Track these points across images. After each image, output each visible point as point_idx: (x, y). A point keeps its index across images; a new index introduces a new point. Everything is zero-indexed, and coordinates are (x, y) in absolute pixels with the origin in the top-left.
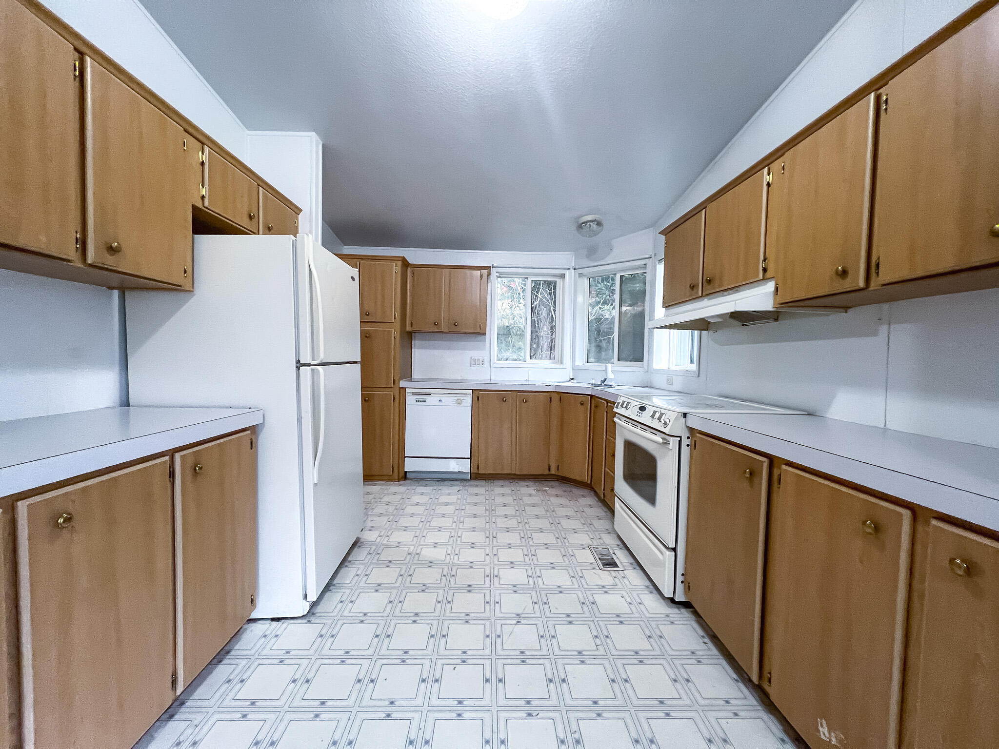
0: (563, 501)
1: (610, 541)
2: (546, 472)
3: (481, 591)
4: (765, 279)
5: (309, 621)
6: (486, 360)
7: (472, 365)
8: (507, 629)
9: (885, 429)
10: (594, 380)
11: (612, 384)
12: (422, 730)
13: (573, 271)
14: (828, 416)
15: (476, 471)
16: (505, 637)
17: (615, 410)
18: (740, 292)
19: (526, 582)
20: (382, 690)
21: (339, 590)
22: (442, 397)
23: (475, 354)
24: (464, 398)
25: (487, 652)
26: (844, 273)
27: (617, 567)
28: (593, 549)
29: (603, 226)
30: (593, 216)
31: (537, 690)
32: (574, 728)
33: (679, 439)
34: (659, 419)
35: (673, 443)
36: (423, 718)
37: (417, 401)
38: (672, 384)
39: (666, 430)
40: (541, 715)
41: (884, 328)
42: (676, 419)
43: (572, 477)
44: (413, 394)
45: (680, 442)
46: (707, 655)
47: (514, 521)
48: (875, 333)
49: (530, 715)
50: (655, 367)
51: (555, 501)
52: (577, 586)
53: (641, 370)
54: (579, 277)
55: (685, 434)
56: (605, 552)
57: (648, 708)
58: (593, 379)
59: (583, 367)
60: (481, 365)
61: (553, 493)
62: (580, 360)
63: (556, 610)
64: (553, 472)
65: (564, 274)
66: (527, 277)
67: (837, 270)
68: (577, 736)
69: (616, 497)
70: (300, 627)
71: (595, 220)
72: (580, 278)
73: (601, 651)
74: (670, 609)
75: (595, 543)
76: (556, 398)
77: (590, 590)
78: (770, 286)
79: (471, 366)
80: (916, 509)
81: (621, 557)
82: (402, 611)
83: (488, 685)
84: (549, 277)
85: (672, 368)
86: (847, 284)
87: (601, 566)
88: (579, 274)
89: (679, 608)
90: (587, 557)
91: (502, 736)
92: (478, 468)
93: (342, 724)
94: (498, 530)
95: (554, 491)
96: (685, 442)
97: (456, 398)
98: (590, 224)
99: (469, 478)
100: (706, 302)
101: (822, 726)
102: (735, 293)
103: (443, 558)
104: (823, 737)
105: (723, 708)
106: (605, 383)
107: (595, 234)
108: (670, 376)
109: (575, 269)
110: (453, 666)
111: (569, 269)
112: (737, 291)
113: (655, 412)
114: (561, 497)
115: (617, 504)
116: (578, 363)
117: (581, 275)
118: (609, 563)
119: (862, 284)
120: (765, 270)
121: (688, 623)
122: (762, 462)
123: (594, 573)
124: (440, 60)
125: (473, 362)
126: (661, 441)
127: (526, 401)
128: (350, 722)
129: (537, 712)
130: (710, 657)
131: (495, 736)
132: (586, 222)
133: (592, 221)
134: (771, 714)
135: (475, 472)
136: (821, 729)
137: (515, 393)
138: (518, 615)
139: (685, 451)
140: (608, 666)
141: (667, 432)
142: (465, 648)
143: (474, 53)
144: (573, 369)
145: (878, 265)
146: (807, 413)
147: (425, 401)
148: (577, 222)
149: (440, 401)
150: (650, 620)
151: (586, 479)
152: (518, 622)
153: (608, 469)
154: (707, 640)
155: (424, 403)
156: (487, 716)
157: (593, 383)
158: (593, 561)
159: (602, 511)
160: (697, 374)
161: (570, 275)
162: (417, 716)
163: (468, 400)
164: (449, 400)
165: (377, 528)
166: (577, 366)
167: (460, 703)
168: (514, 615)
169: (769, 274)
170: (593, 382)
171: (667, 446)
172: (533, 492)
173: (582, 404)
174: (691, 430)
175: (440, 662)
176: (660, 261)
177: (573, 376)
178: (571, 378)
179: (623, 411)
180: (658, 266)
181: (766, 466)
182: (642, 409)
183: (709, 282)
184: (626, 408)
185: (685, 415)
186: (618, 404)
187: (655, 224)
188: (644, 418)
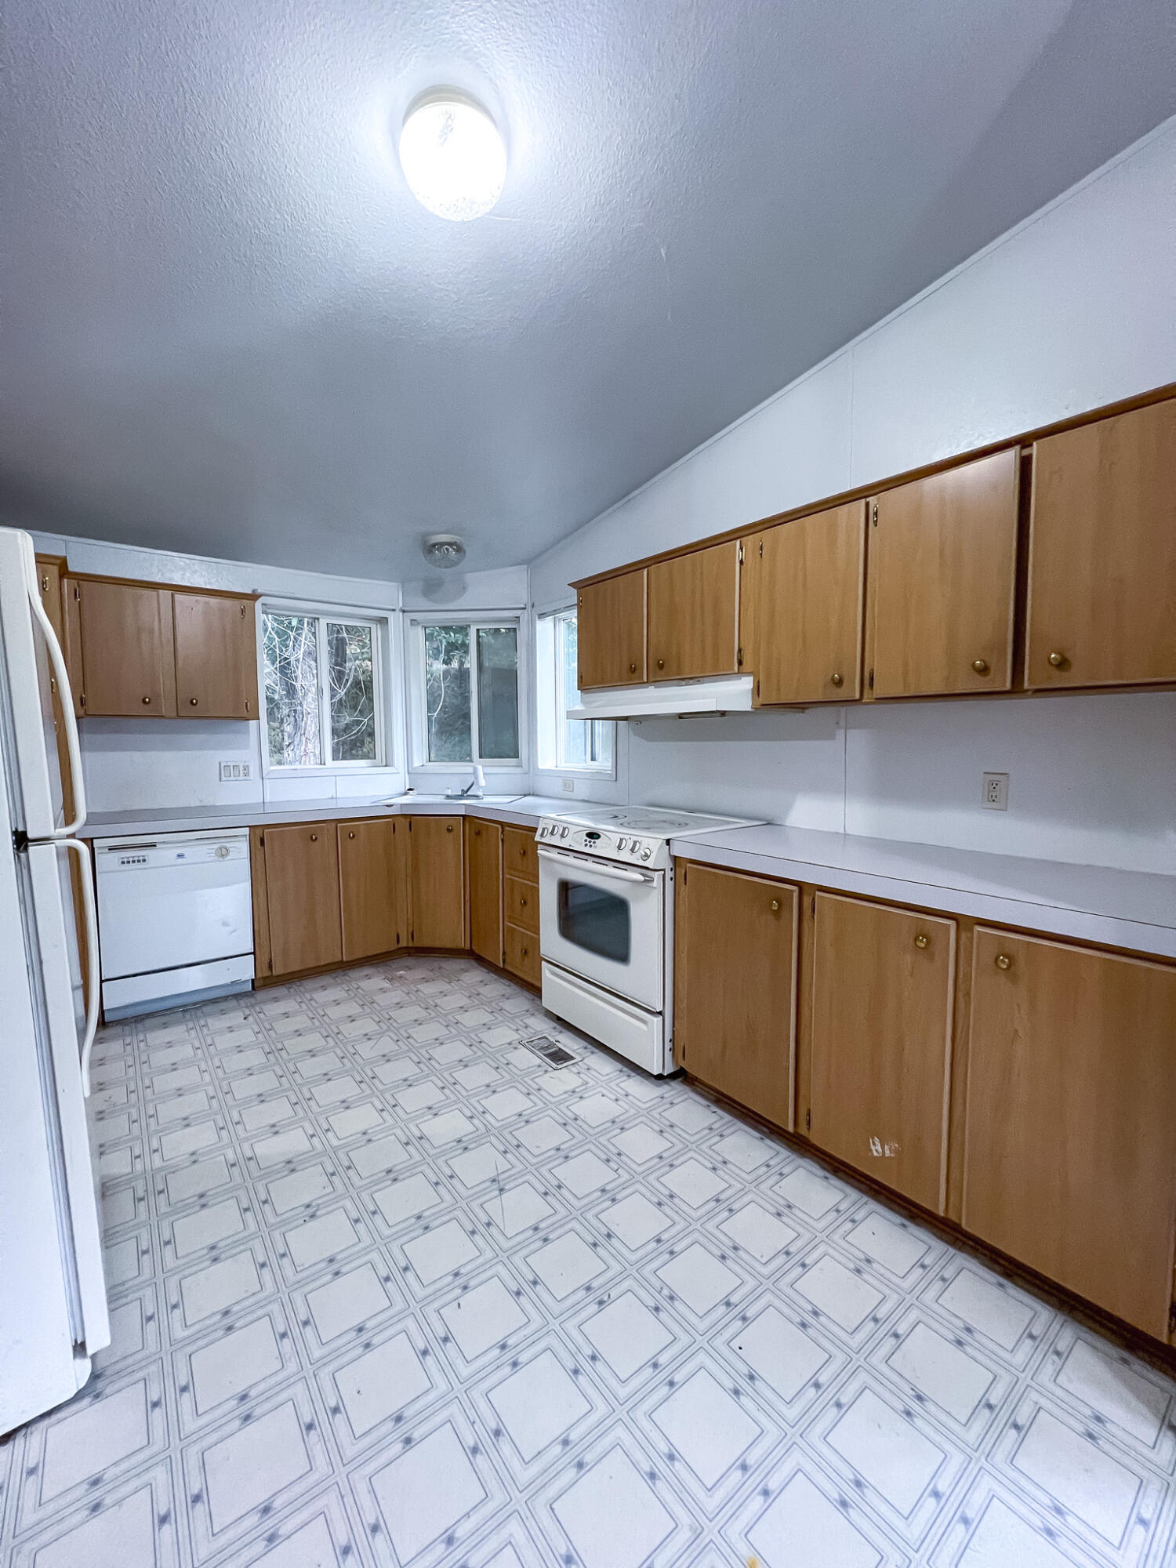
0: (441, 985)
1: (541, 1026)
2: (393, 947)
3: (415, 1171)
4: (740, 673)
5: (97, 1396)
6: (251, 769)
7: (224, 778)
8: (493, 1207)
9: (845, 835)
10: (450, 790)
11: (480, 793)
12: (477, 1420)
13: (401, 613)
14: (787, 824)
15: (266, 973)
16: (498, 1220)
17: (537, 838)
18: (703, 683)
19: (473, 1129)
20: (366, 1413)
21: (124, 1301)
22: (185, 847)
23: (229, 756)
24: (232, 845)
25: (489, 1254)
26: (839, 683)
27: (572, 1058)
28: (529, 1045)
29: (465, 552)
30: (453, 536)
31: (589, 1266)
32: (657, 1284)
33: (663, 872)
34: (631, 848)
35: (657, 876)
36: (467, 1405)
37: (123, 863)
38: (573, 791)
39: (649, 864)
40: (614, 1294)
41: (840, 734)
42: (658, 845)
43: (438, 944)
44: (111, 849)
45: (663, 875)
46: (724, 1125)
47: (386, 1040)
48: (832, 737)
49: (601, 1303)
50: (541, 766)
51: (428, 989)
52: (542, 1105)
53: (519, 770)
54: (412, 624)
55: (667, 864)
56: (544, 1043)
57: (711, 1215)
58: (448, 788)
59: (422, 768)
60: (242, 777)
61: (417, 977)
62: (419, 759)
63: (539, 1149)
64: (403, 943)
65: (387, 618)
66: (317, 616)
67: (833, 678)
68: (666, 1292)
69: (543, 962)
70: (88, 1415)
71: (455, 543)
72: (413, 627)
73: (625, 1176)
74: (660, 1089)
75: (525, 1034)
76: (402, 824)
77: (560, 1103)
78: (746, 683)
79: (220, 781)
80: (958, 917)
81: (567, 1043)
82: (299, 1269)
83: (523, 1299)
84: (355, 620)
86: (842, 693)
87: (554, 1065)
88: (411, 620)
89: (667, 1083)
90: (527, 1059)
91: (588, 1352)
92: (270, 967)
93: (336, 1513)
94: (372, 1063)
95: (418, 974)
96: (669, 874)
97: (216, 846)
98: (447, 549)
99: (250, 989)
100: (651, 691)
101: (874, 1144)
102: (696, 684)
103: (306, 1146)
104: (875, 1154)
105: (769, 1174)
106: (469, 793)
107: (454, 564)
108: (568, 780)
109: (404, 611)
110: (455, 1304)
111: (394, 610)
112: (699, 682)
113: (621, 841)
114: (433, 980)
115: (547, 971)
116: (417, 763)
117: (414, 622)
118: (559, 1057)
119: (857, 696)
120: (740, 663)
121: (686, 1096)
122: (792, 891)
123: (552, 1078)
124: (278, 216)
125: (225, 771)
126: (642, 878)
127: (354, 836)
128: (349, 1500)
129: (607, 1293)
130: (728, 1125)
131: (580, 1358)
132: (442, 544)
133: (450, 544)
134: (805, 1157)
135: (265, 975)
136: (873, 1148)
137: (334, 824)
138: (494, 1181)
139: (669, 885)
140: (643, 1190)
141: (651, 867)
142: (453, 1267)
143: (352, 236)
144: (409, 773)
145: (872, 679)
146: (765, 823)
147: (144, 861)
148: (425, 542)
149: (180, 856)
150: (649, 1110)
151: (463, 943)
152: (501, 1190)
153: (510, 922)
154: (714, 1109)
155: (141, 865)
156: (550, 1340)
157: (449, 794)
158: (538, 1061)
159: (503, 987)
160: (615, 776)
161: (395, 620)
162: (454, 1408)
163: (241, 849)
164: (200, 853)
165: (115, 1145)
166: (415, 768)
167: (503, 1347)
168: (488, 1184)
169: (745, 669)
170: (449, 792)
171: (650, 884)
172: (386, 984)
173: (449, 831)
174: (675, 859)
175: (430, 1310)
176: (542, 616)
177: (410, 785)
178: (408, 788)
179: (556, 840)
180: (538, 622)
181: (796, 895)
182: (593, 835)
183: (661, 667)
184: (562, 836)
185: (668, 842)
186: (544, 829)
187: (531, 561)
188: (600, 848)
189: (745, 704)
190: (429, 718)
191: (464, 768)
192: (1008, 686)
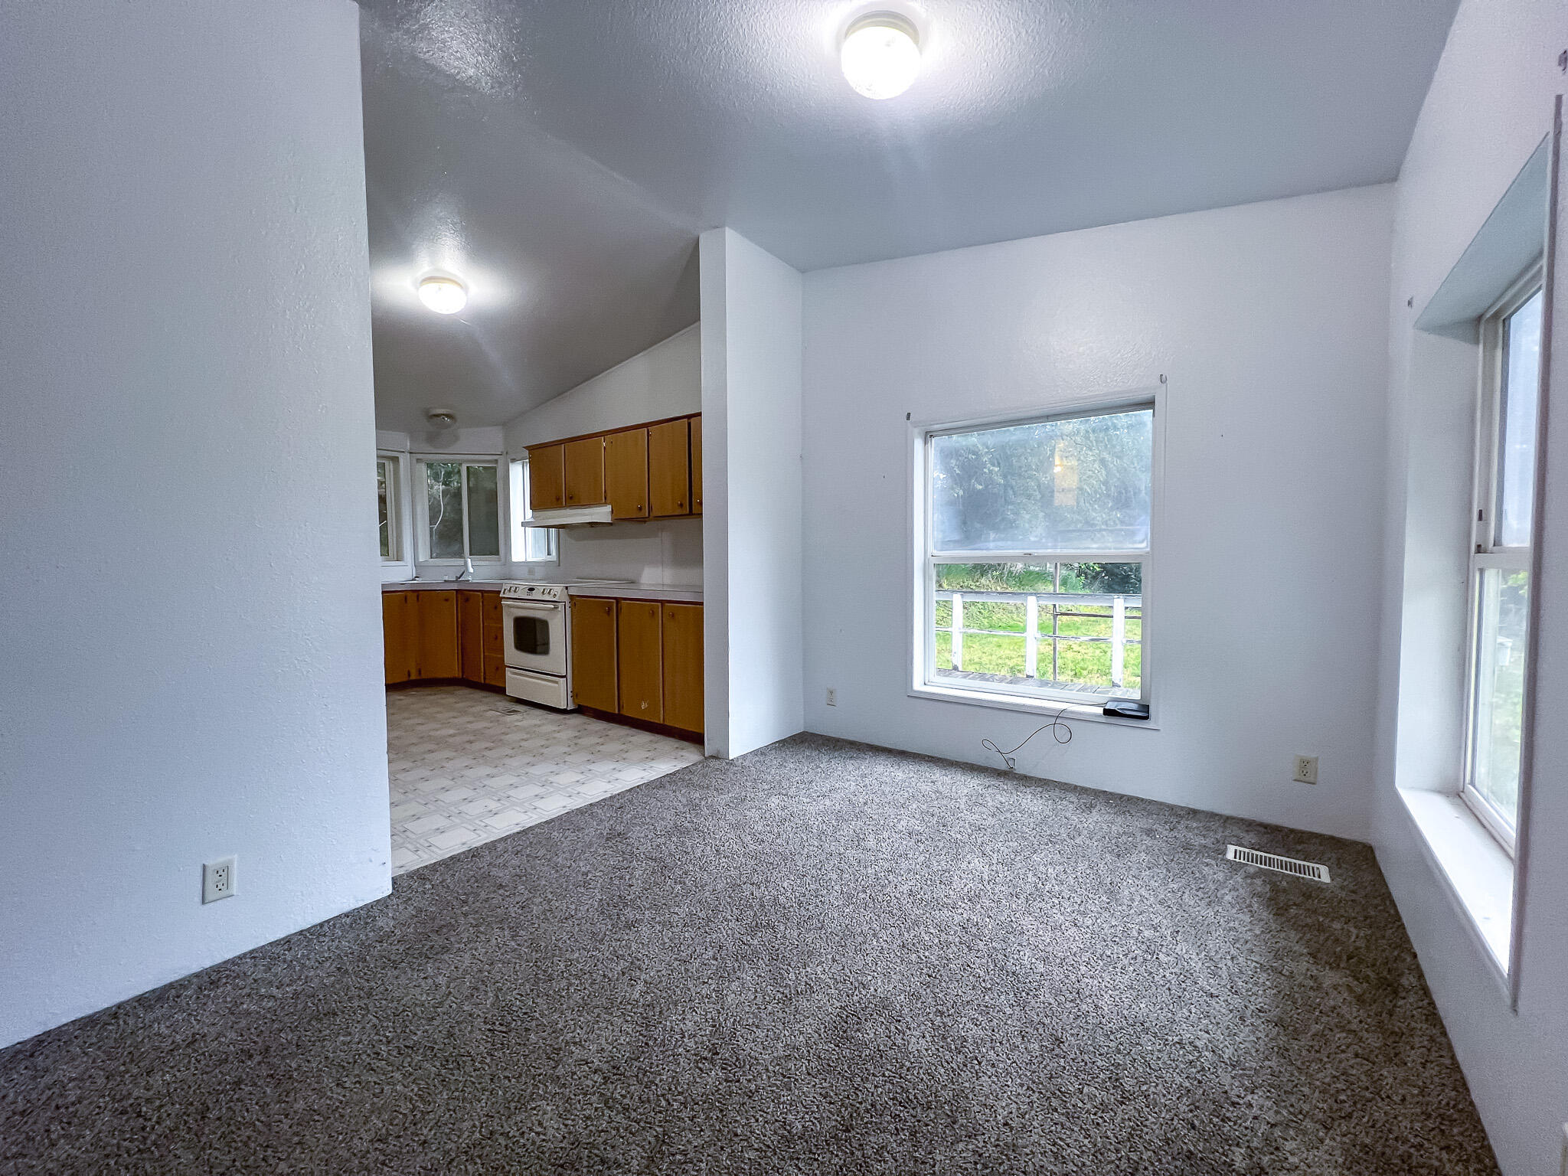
1: (504, 704)
2: (405, 679)
4: (606, 503)
10: (447, 577)
11: (469, 578)
13: (408, 455)
17: (501, 595)
18: (590, 509)
26: (641, 508)
29: (456, 420)
30: (448, 410)
33: (565, 603)
34: (549, 593)
35: (561, 606)
38: (534, 574)
39: (558, 600)
42: (562, 590)
43: (439, 677)
45: (565, 605)
46: (591, 722)
53: (498, 563)
55: (567, 600)
58: (446, 575)
59: (426, 564)
62: (424, 556)
64: (413, 677)
65: (397, 457)
67: (636, 507)
69: (506, 668)
71: (449, 415)
72: (418, 463)
74: (565, 716)
76: (412, 598)
78: (609, 508)
81: (519, 708)
85: (528, 560)
86: (640, 515)
88: (417, 458)
96: (568, 604)
98: (444, 418)
100: (569, 511)
101: (643, 704)
104: (643, 709)
105: (603, 730)
106: (461, 577)
107: (448, 426)
108: (531, 566)
109: (411, 453)
111: (403, 453)
112: (588, 507)
113: (544, 590)
115: (508, 673)
116: (422, 559)
117: (418, 460)
119: (647, 515)
120: (605, 498)
122: (613, 604)
126: (555, 608)
130: (594, 722)
132: (440, 415)
133: (446, 415)
136: (642, 706)
139: (568, 610)
144: (416, 566)
145: (652, 508)
148: (427, 413)
150: (556, 721)
151: (456, 673)
157: (447, 579)
160: (558, 563)
161: (404, 459)
166: (421, 562)
169: (608, 501)
171: (557, 610)
173: (447, 600)
174: (571, 597)
176: (514, 460)
177: (416, 573)
178: (414, 576)
179: (512, 595)
180: (510, 464)
181: (615, 605)
182: (531, 589)
183: (571, 498)
184: (515, 591)
185: (567, 588)
186: (505, 590)
187: (507, 424)
188: (536, 595)
189: (608, 519)
190: (431, 529)
191: (459, 562)
192: (688, 512)
